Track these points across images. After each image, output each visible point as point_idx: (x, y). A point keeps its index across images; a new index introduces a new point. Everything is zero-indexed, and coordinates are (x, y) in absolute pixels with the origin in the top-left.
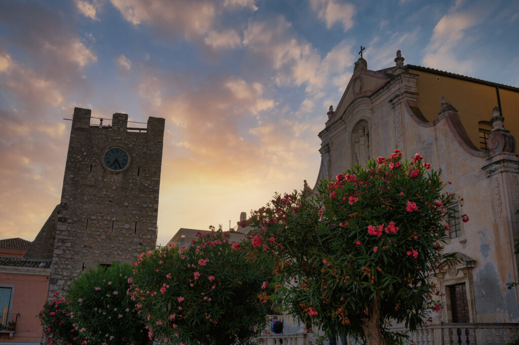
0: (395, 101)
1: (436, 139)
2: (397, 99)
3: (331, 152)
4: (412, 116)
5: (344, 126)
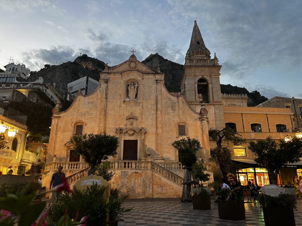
0: (158, 81)
1: (178, 102)
2: (160, 81)
3: (108, 83)
4: (166, 90)
5: (121, 77)
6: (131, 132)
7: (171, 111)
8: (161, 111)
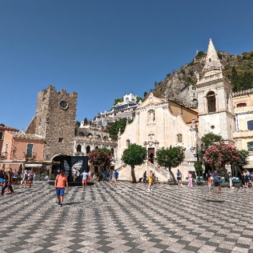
1: (177, 120)
2: (166, 107)
3: (139, 115)
6: (151, 143)
7: (173, 127)
8: (167, 128)
